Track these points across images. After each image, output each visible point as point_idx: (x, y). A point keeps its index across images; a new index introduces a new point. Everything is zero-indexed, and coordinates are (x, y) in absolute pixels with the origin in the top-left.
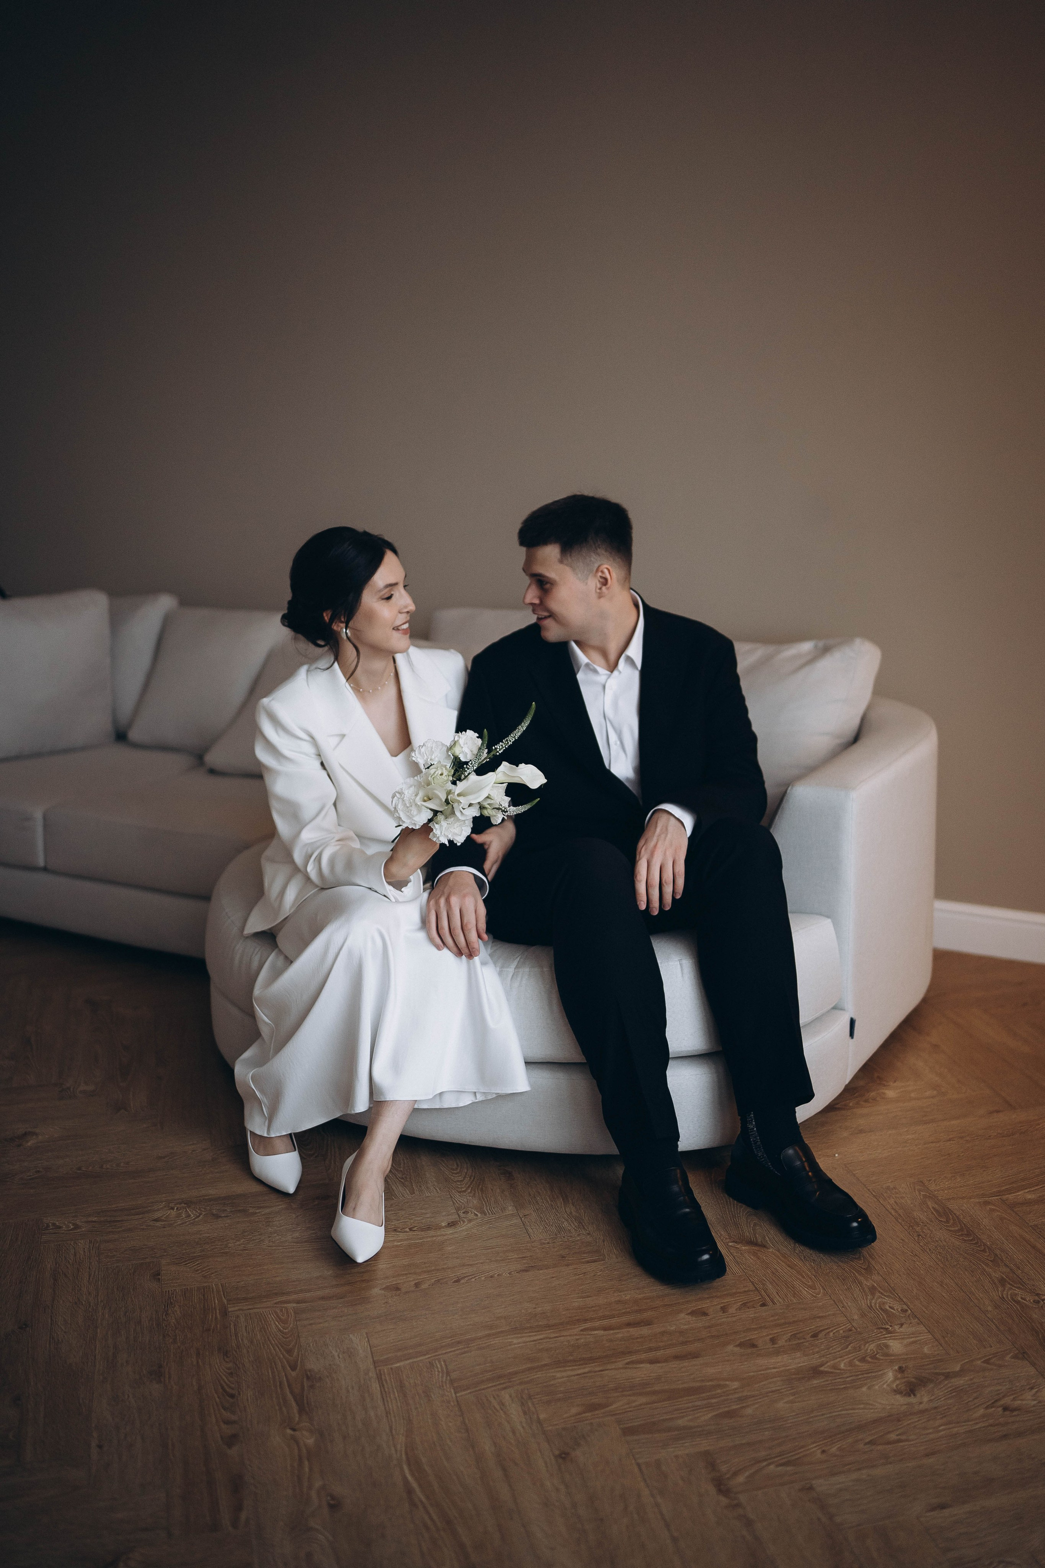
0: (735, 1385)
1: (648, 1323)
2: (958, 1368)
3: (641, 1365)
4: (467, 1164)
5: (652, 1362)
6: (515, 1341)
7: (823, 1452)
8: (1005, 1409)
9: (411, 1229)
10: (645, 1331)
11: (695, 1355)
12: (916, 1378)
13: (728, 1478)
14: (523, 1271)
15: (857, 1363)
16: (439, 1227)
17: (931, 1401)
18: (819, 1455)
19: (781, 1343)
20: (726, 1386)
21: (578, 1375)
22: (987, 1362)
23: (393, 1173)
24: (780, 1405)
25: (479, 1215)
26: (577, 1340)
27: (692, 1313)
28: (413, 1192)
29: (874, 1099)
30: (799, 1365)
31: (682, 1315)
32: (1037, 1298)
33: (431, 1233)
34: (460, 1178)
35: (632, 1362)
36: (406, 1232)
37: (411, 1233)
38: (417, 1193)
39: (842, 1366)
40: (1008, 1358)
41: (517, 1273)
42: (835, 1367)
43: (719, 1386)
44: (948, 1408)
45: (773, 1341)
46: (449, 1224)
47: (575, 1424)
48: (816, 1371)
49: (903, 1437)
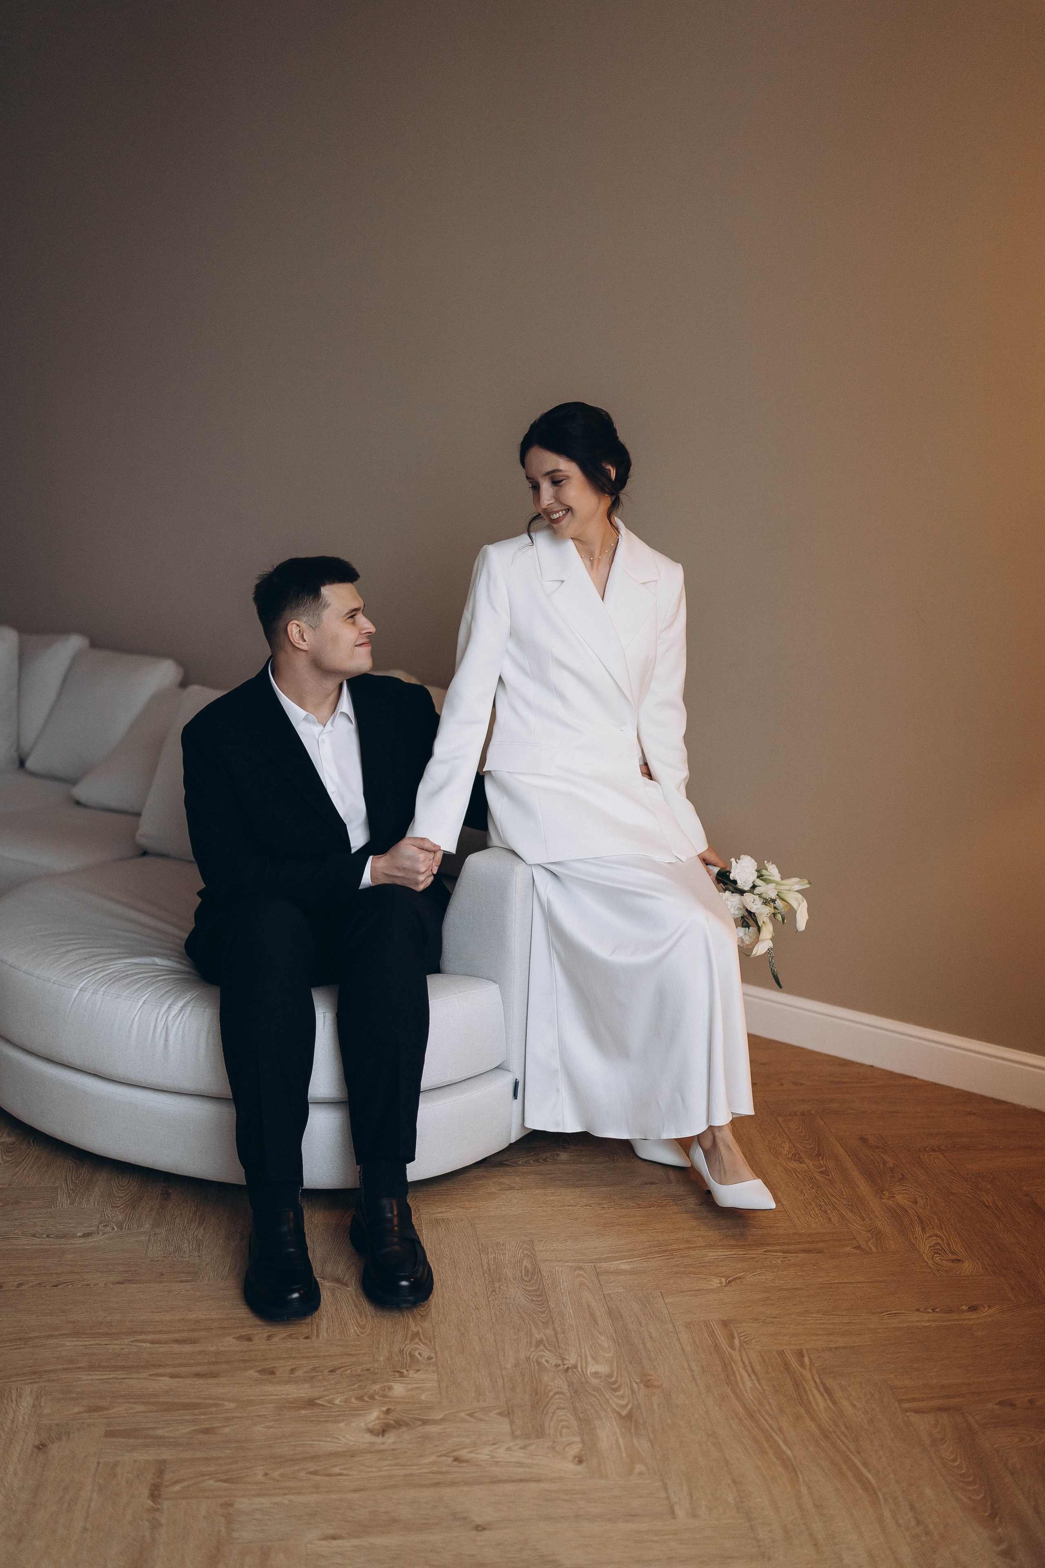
0: (232, 1405)
1: (193, 1342)
2: (440, 1416)
3: (161, 1378)
4: (137, 1182)
5: (172, 1376)
6: (68, 1344)
7: (266, 1474)
8: (456, 1459)
9: (48, 1236)
10: (187, 1348)
11: (214, 1375)
12: (394, 1421)
13: (166, 1486)
14: (118, 1283)
15: (353, 1400)
16: (74, 1236)
17: (394, 1443)
18: (260, 1477)
19: (299, 1373)
20: (223, 1405)
21: (100, 1380)
22: (471, 1415)
23: (67, 1185)
24: (259, 1428)
25: (116, 1229)
26: (122, 1349)
27: (239, 1338)
28: (72, 1203)
29: (545, 1160)
30: (301, 1395)
31: (230, 1339)
32: (560, 1362)
33: (63, 1241)
34: (123, 1195)
35: (156, 1375)
36: (43, 1238)
37: (47, 1239)
38: (76, 1204)
39: (337, 1402)
40: (493, 1414)
41: (112, 1284)
42: (330, 1402)
43: (216, 1405)
44: (405, 1452)
45: (292, 1371)
46: (84, 1235)
47: (68, 1421)
48: (311, 1403)
49: (345, 1472)
